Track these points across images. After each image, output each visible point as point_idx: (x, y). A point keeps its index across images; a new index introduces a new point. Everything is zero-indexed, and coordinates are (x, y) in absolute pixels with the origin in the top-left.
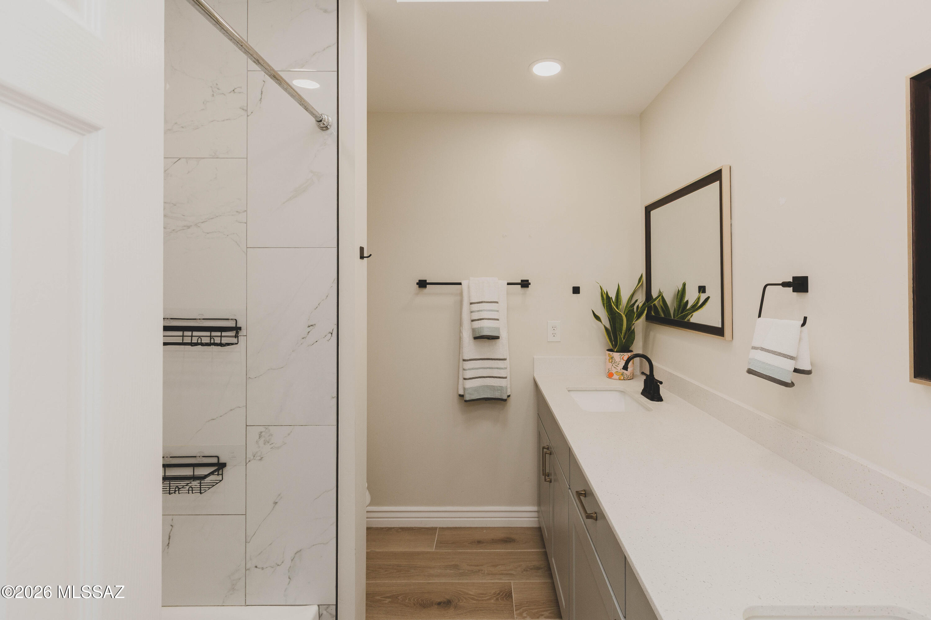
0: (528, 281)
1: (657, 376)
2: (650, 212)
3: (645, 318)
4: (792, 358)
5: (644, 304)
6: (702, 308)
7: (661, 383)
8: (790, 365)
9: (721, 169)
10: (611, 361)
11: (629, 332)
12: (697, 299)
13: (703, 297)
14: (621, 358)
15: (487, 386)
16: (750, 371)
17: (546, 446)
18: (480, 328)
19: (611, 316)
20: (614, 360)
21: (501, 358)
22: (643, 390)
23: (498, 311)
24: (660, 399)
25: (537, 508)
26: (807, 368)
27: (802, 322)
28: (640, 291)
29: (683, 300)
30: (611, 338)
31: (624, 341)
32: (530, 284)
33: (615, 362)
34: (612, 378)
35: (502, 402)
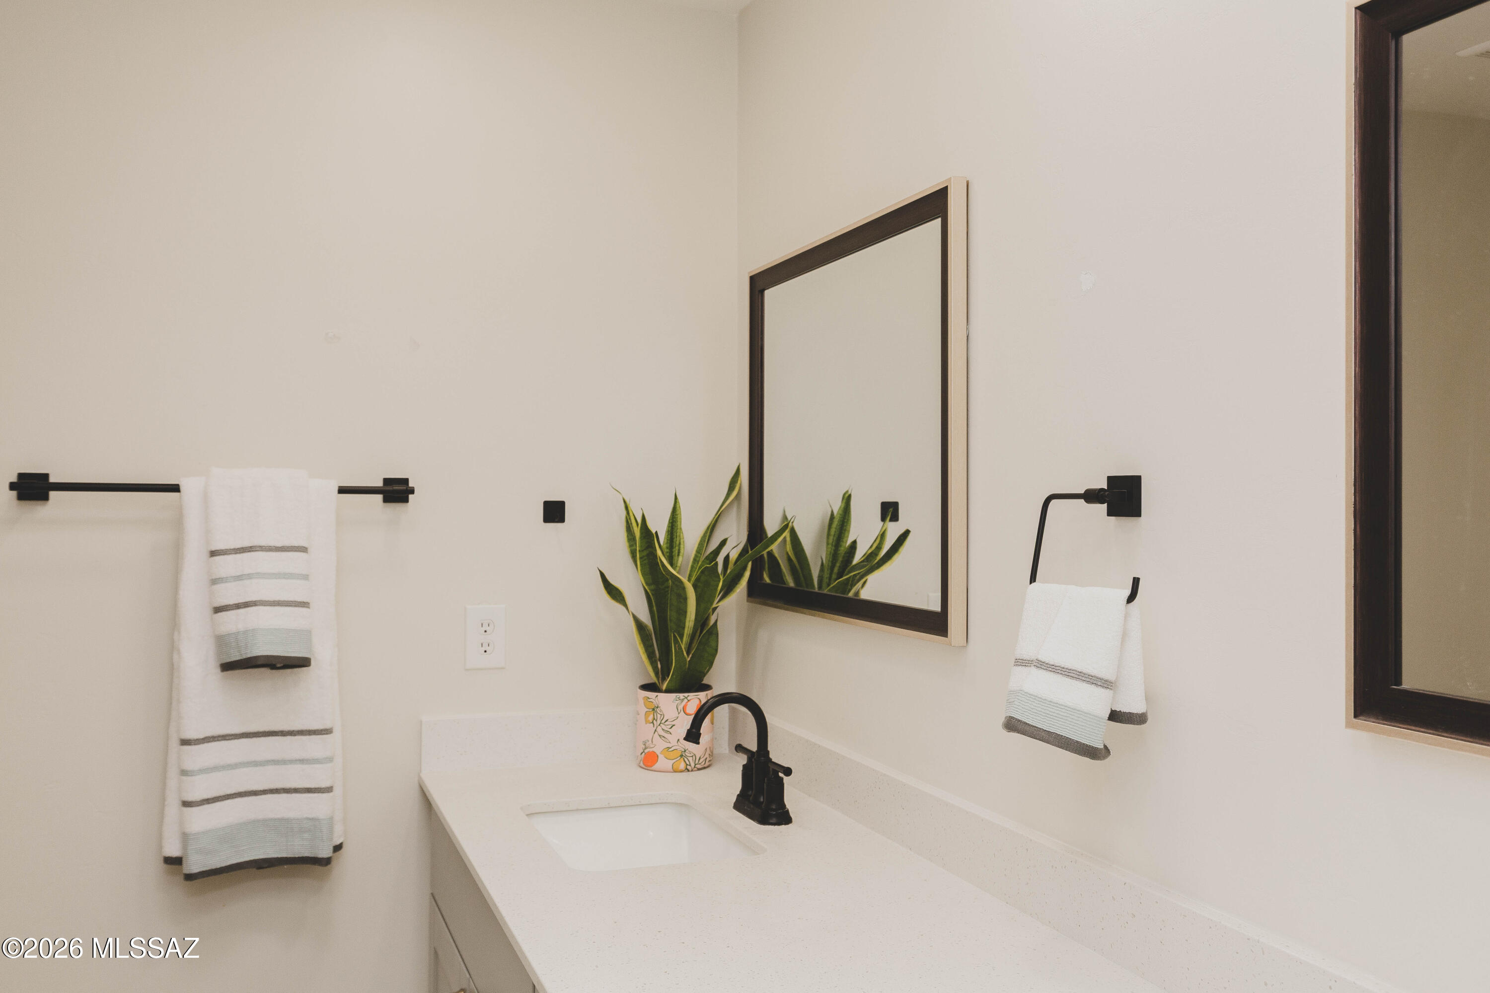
0: (406, 482)
1: (777, 754)
2: (762, 293)
3: (746, 589)
4: (1106, 684)
5: (744, 552)
6: (889, 562)
7: (788, 772)
8: (1102, 703)
9: (946, 188)
10: (651, 718)
11: (701, 632)
12: (879, 538)
13: (894, 531)
14: (681, 707)
15: (265, 822)
16: (1013, 725)
18: (246, 632)
19: (652, 587)
20: (659, 716)
21: (315, 728)
22: (738, 795)
23: (306, 577)
24: (784, 818)
26: (1137, 707)
27: (1128, 592)
28: (734, 512)
29: (844, 540)
30: (654, 652)
31: (689, 659)
32: (412, 491)
33: (663, 721)
34: (654, 768)
35: (318, 868)
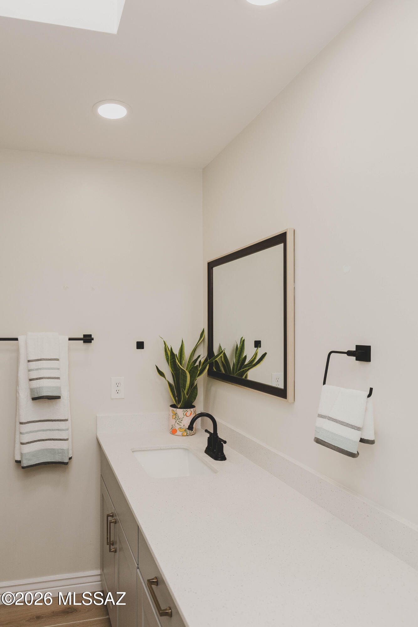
0: (91, 335)
1: (221, 435)
2: (212, 268)
3: (207, 373)
4: (358, 429)
5: (206, 360)
6: (259, 364)
7: (225, 442)
8: (356, 436)
9: (286, 232)
10: (174, 417)
11: (191, 388)
12: (255, 355)
13: (261, 352)
14: (185, 414)
15: (47, 450)
16: (318, 441)
17: (111, 514)
18: (39, 388)
19: (174, 372)
20: (177, 417)
21: (62, 419)
22: (206, 448)
23: (58, 369)
24: (223, 458)
25: (100, 571)
26: (371, 438)
27: (368, 393)
28: (202, 344)
29: (242, 355)
30: (175, 394)
31: (187, 397)
32: (93, 339)
33: (179, 418)
34: (175, 434)
35: (63, 465)
